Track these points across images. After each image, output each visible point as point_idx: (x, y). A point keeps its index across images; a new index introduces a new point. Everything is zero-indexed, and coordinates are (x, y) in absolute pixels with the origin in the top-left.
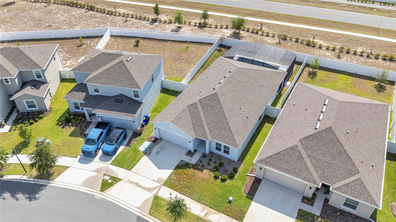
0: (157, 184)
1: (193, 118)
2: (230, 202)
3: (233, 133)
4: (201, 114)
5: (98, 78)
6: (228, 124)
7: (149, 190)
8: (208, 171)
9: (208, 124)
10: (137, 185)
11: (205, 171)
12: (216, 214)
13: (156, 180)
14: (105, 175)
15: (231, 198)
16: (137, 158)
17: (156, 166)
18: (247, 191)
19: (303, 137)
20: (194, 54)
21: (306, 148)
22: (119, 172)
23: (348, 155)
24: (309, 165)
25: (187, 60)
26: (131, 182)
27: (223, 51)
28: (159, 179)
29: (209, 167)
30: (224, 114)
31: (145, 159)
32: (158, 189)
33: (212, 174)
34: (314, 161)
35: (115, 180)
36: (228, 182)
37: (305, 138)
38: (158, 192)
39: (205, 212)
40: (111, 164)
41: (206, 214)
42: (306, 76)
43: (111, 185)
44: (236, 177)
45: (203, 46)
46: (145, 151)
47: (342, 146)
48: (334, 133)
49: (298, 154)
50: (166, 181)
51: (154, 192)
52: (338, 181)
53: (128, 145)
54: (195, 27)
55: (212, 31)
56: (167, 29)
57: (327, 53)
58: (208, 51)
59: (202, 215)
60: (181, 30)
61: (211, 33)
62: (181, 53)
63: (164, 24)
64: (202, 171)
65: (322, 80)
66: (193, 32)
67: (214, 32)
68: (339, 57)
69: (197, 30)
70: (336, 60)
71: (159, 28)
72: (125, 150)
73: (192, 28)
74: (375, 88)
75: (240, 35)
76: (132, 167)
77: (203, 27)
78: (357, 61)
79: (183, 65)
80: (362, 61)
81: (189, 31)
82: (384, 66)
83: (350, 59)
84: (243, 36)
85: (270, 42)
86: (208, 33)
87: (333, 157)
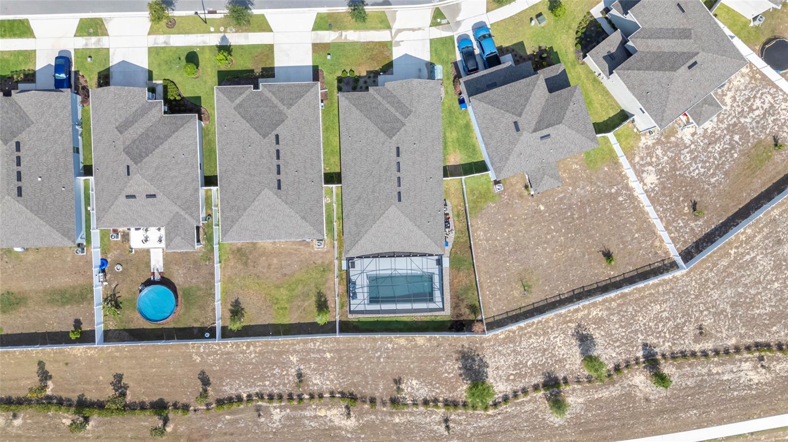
0: (397, 39)
1: (399, 102)
2: (329, 54)
3: (351, 105)
4: (392, 110)
5: (529, 85)
6: (361, 111)
7: (399, 31)
8: (362, 75)
9: (381, 103)
10: (413, 30)
11: (364, 74)
12: (334, 40)
13: (401, 43)
14: (448, 23)
15: (329, 57)
16: (434, 54)
17: (411, 56)
18: (320, 73)
19: (286, 121)
20: (504, 277)
21: (280, 113)
22: (439, 33)
23: (245, 119)
24: (273, 98)
25: (503, 255)
26: (419, 29)
27: (467, 311)
28: (400, 45)
29: (363, 80)
30: (370, 119)
31: (427, 57)
32: (393, 35)
33: (357, 74)
34: (271, 104)
35: (434, 24)
36: (339, 74)
37: (284, 121)
38: (391, 32)
39: (343, 37)
40: (453, 36)
41: (341, 35)
42: (329, 296)
43: (435, 17)
44: (336, 82)
45: (505, 309)
46: (434, 67)
47: (251, 125)
49: (285, 102)
50: (391, 46)
51: (394, 31)
52: (248, 96)
53: (455, 64)
54: (562, 375)
55: (523, 373)
56: (604, 342)
57: (320, 383)
58: (489, 297)
59: (344, 33)
60: (579, 350)
61: (522, 368)
62: (525, 270)
63: (624, 358)
64: (367, 71)
65: (306, 295)
66: (555, 356)
67: (518, 371)
68: (300, 375)
69: (552, 365)
70: (302, 367)
71: (621, 339)
72: (453, 56)
73: (567, 370)
74: (243, 309)
75: (469, 382)
76: (431, 44)
77: (548, 382)
78: (275, 377)
79: (498, 238)
80: (268, 380)
81: (563, 355)
82: (237, 379)
83: (284, 379)
84: (463, 379)
85: (412, 380)
86: (526, 362)
87: (256, 113)
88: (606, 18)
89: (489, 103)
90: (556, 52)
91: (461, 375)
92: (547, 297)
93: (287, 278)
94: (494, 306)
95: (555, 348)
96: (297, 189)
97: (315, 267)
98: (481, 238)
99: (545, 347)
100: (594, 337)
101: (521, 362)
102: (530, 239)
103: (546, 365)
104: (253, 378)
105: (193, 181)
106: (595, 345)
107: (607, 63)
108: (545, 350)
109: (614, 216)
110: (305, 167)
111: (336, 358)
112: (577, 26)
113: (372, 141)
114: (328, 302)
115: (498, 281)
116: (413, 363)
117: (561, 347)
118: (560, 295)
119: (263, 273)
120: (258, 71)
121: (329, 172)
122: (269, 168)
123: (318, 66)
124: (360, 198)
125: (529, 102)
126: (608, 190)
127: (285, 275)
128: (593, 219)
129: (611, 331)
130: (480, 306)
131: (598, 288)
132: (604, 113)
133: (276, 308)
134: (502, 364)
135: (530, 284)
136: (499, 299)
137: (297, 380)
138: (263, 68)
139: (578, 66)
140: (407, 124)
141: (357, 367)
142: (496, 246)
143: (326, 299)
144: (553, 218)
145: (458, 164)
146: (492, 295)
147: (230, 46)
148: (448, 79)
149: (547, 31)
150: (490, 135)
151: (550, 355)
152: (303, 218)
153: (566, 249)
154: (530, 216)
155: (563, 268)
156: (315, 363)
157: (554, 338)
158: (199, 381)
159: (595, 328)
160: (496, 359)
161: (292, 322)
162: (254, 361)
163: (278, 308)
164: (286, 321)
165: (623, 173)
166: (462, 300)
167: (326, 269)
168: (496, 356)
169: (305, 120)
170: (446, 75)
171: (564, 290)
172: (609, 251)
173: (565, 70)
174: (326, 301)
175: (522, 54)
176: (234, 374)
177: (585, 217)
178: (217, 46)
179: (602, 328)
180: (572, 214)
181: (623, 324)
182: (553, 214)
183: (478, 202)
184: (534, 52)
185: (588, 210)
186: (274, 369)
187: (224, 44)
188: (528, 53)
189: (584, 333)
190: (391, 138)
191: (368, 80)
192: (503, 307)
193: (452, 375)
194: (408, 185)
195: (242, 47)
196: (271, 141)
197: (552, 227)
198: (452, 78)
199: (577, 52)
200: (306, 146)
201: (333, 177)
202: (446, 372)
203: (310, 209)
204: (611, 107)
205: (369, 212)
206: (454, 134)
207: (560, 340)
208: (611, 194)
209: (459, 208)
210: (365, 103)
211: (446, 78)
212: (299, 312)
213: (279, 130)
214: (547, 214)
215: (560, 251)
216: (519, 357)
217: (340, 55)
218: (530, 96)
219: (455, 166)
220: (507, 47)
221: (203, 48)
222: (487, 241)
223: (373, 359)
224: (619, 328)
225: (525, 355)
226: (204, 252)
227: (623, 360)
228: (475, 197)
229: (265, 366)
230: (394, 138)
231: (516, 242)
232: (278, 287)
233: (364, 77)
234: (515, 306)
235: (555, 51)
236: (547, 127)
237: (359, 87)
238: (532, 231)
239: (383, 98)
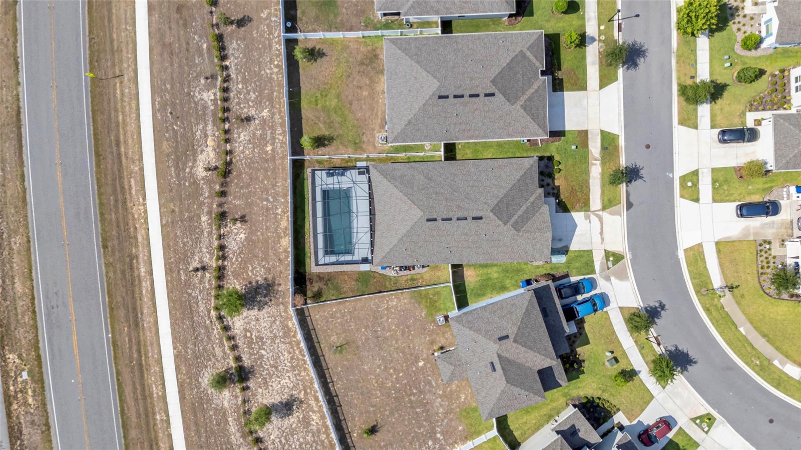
0: (592, 217)
1: (528, 219)
2: (577, 147)
3: (525, 170)
4: (520, 213)
6: (519, 180)
7: (600, 219)
8: (555, 181)
9: (527, 200)
10: (601, 233)
11: (557, 184)
12: (591, 152)
13: (588, 220)
14: (608, 269)
15: (574, 147)
16: (576, 254)
17: (574, 231)
18: (558, 138)
19: (508, 103)
21: (517, 98)
22: (598, 259)
23: (510, 62)
24: (532, 91)
25: (372, 325)
26: (602, 239)
27: (316, 289)
28: (586, 219)
29: (551, 182)
30: (511, 189)
31: (574, 246)
32: (596, 212)
33: (557, 175)
34: (526, 88)
35: (608, 254)
36: (557, 158)
37: (509, 101)
38: (599, 210)
39: (595, 162)
40: (595, 273)
41: (596, 160)
42: (330, 149)
43: (614, 254)
44: (548, 154)
45: (318, 327)
46: (564, 254)
47: (504, 68)
48: (495, 77)
49: (528, 103)
50: (585, 211)
51: (600, 213)
52: (534, 65)
53: (567, 276)
54: (251, 385)
55: (253, 346)
56: (285, 427)
57: (240, 140)
58: (329, 311)
59: (598, 162)
60: (276, 402)
61: (258, 345)
62: (358, 347)
63: (269, 447)
64: (559, 186)
65: (330, 125)
66: (271, 378)
67: (255, 341)
68: (248, 119)
69: (262, 375)
70: (257, 122)
71: (289, 444)
72: (574, 273)
73: (256, 390)
74: (316, 60)
75: (243, 291)
76: (588, 251)
77: (244, 371)
78: (246, 94)
79: (390, 320)
80: (243, 87)
81: (272, 386)
82: (244, 56)
83: (245, 103)
84: (246, 285)
85: (245, 234)
86: (264, 349)
87: (516, 73)
88: (613, 428)
89: (527, 310)
90: (579, 378)
91: (250, 283)
92: (330, 370)
93: (348, 106)
94: (320, 316)
95: (279, 377)
96: (440, 115)
97: (359, 135)
98: (390, 303)
99: (280, 368)
100: (290, 417)
101: (264, 343)
102: (389, 352)
103: (262, 369)
104: (245, 71)
105: (447, 8)
106: (282, 418)
107: (568, 429)
108: (276, 368)
109: (413, 437)
110: (460, 124)
111: (266, 156)
112: (605, 398)
113: (488, 192)
114: (323, 148)
115: (347, 320)
116: (262, 234)
117: (280, 384)
118: (333, 382)
119: (353, 82)
120: (559, 75)
121: (457, 148)
122: (461, 86)
123: (564, 136)
124: (430, 179)
125: (528, 351)
126: (439, 430)
127: (351, 104)
128: (409, 415)
129: (296, 434)
130: (321, 302)
131: (340, 420)
132: (517, 426)
133: (317, 95)
134: (262, 324)
135: (344, 352)
136: (327, 322)
137: (243, 116)
138: (562, 79)
139: (565, 399)
140: (505, 228)
141: (257, 178)
142: (382, 318)
143: (327, 145)
144: (411, 375)
145: (465, 279)
146: (332, 314)
147: (585, 46)
148: (552, 269)
149: (601, 368)
150: (495, 311)
151: (272, 372)
152: (409, 122)
153: (378, 388)
154: (413, 352)
155: (360, 385)
156: (261, 135)
157: (289, 377)
158: (242, 16)
159: (299, 418)
160: (267, 319)
161: (303, 111)
162: (263, 72)
163: (317, 97)
164: (304, 104)
165: (456, 446)
166: (326, 284)
167: (358, 146)
168: (270, 319)
169: (509, 123)
170: (555, 267)
171: (338, 387)
172: (377, 432)
173: (561, 386)
174: (324, 145)
175: (577, 343)
176: (249, 52)
177: (412, 407)
178: (585, 33)
179: (299, 425)
180: (414, 395)
181: (304, 446)
182: (415, 374)
183: (427, 299)
184: (579, 355)
185: (418, 410)
186: (255, 94)
187: (587, 40)
188: (577, 349)
189: (294, 407)
190: (492, 211)
191: (550, 187)
192: (320, 325)
193: (250, 274)
194: (444, 228)
195: (584, 58)
196: (488, 89)
197: (401, 375)
198: (552, 273)
199: (579, 398)
200: (483, 124)
201: (451, 152)
202: (254, 269)
203: (419, 129)
204: (523, 432)
205: (416, 189)
206: (495, 275)
207: (286, 383)
208: (435, 434)
209: (421, 281)
210: (527, 184)
211: (553, 266)
212: (313, 118)
213: (499, 97)
214: (414, 369)
215: (377, 382)
216: (269, 342)
217: (575, 158)
218: (535, 351)
219: (462, 277)
220: (584, 328)
221: (583, 18)
222: (387, 309)
223: (266, 194)
224: (299, 442)
225: (272, 348)
226: (373, 21)
227: (268, 445)
228: (431, 296)
229: (258, 83)
230: (491, 214)
231: (386, 338)
232: (338, 96)
233: (554, 183)
234: (321, 337)
235: (580, 376)
236: (503, 368)
237: (543, 178)
238: (397, 354)
239: (532, 203)
